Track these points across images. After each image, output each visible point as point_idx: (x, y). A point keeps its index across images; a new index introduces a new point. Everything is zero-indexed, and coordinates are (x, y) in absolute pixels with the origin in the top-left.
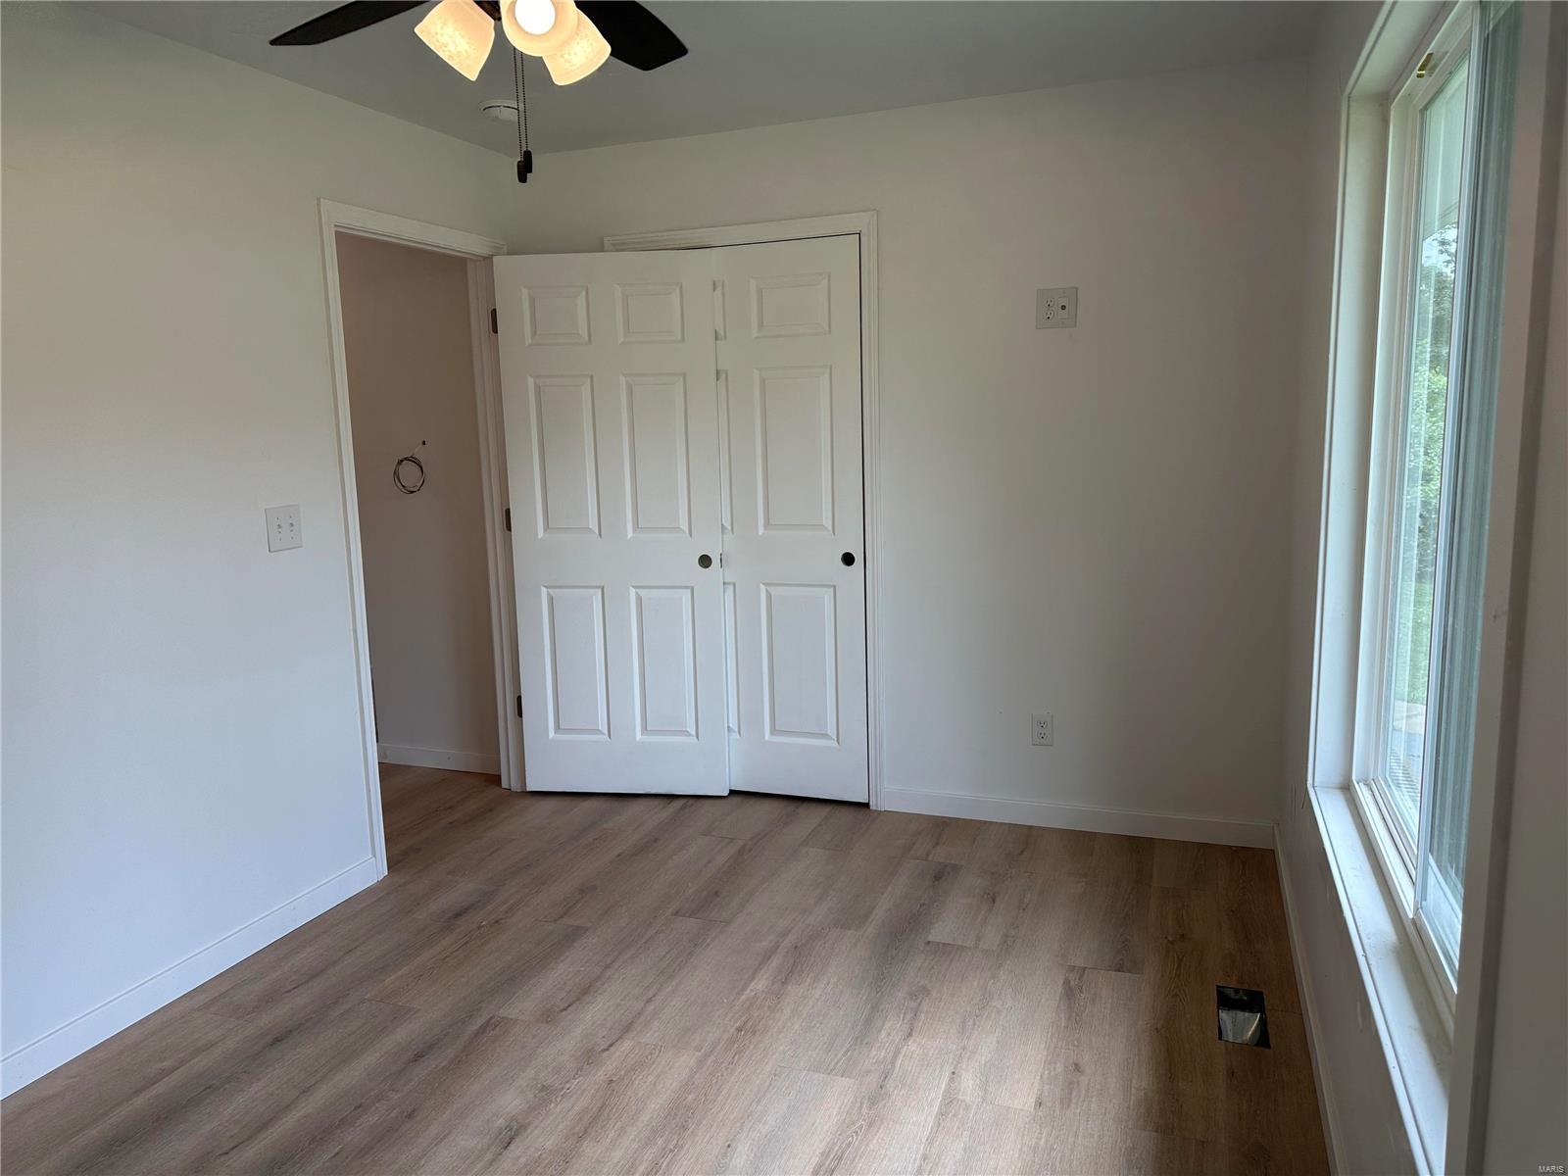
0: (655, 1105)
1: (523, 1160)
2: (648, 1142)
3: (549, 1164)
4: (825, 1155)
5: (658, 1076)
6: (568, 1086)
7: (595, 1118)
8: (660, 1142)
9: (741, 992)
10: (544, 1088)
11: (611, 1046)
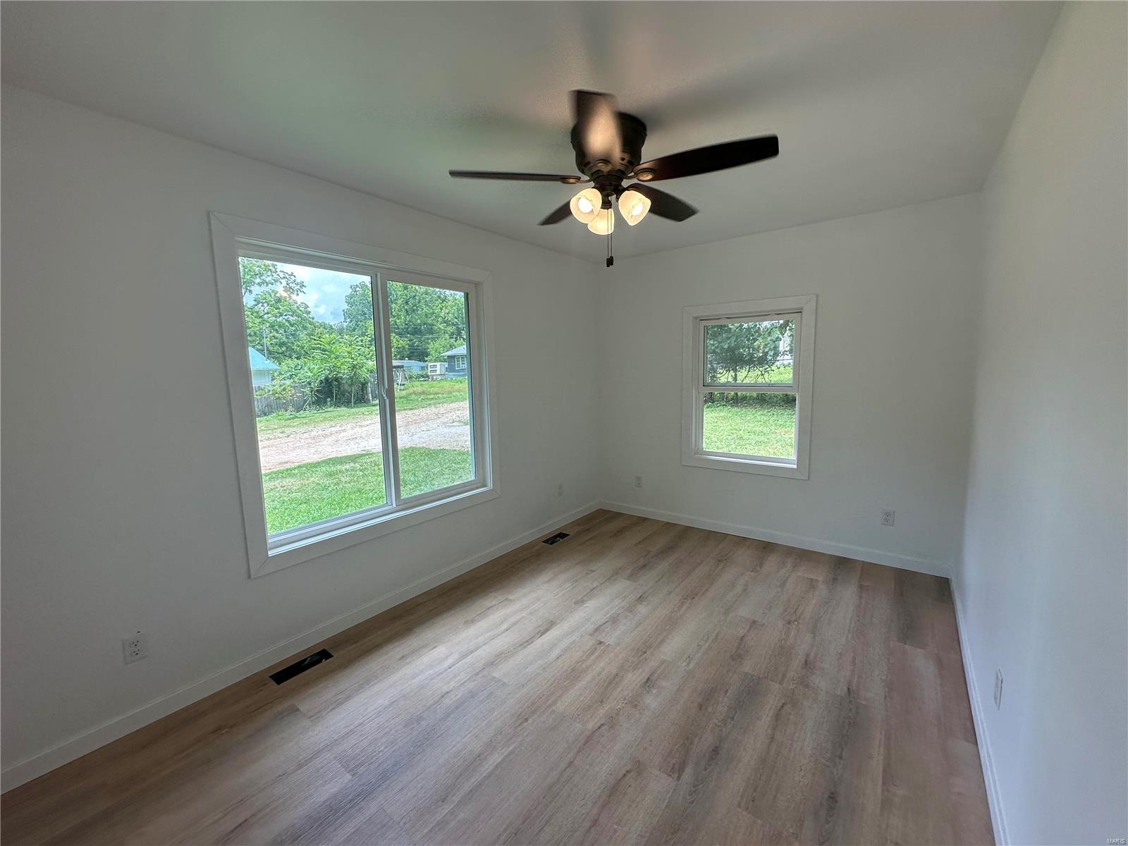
0: (582, 684)
1: (641, 670)
2: (588, 667)
3: (629, 667)
4: (525, 647)
5: (578, 699)
6: (623, 705)
7: (610, 683)
8: (584, 666)
9: (511, 752)
10: (636, 706)
11: (599, 728)
